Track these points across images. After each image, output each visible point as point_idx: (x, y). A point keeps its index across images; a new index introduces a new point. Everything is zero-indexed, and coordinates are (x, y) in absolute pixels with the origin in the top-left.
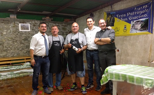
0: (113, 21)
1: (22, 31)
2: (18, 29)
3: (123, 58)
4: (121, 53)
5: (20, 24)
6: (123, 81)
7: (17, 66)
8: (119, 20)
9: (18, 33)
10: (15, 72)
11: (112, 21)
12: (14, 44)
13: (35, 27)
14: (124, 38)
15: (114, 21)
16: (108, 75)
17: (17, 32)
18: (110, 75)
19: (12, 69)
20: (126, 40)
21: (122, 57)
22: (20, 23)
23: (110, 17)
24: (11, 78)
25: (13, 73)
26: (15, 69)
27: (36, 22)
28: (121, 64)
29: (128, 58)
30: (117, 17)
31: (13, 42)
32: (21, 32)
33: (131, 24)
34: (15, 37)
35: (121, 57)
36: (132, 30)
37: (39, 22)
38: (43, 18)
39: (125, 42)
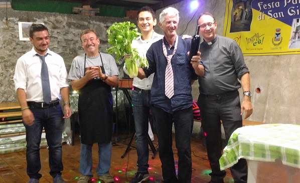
0: (248, 17)
1: (25, 41)
2: (16, 36)
3: (270, 109)
4: (266, 97)
5: (20, 24)
6: (273, 160)
7: (18, 125)
8: (263, 15)
9: (17, 44)
10: (14, 139)
11: (246, 19)
12: (7, 71)
13: (56, 31)
14: (273, 60)
15: (250, 18)
16: (237, 148)
17: (14, 44)
18: (242, 148)
19: (7, 131)
20: (278, 64)
21: (267, 106)
22: (21, 20)
23: (241, 7)
24: (6, 151)
25: (9, 141)
26: (13, 131)
27: (60, 18)
28: (264, 121)
29: (282, 107)
30: (258, 9)
31: (5, 66)
32: (23, 43)
33: (293, 25)
34: (10, 56)
35: (265, 106)
36: (294, 40)
37: (66, 18)
38: (76, 9)
39: (275, 71)
